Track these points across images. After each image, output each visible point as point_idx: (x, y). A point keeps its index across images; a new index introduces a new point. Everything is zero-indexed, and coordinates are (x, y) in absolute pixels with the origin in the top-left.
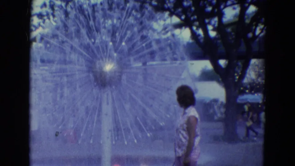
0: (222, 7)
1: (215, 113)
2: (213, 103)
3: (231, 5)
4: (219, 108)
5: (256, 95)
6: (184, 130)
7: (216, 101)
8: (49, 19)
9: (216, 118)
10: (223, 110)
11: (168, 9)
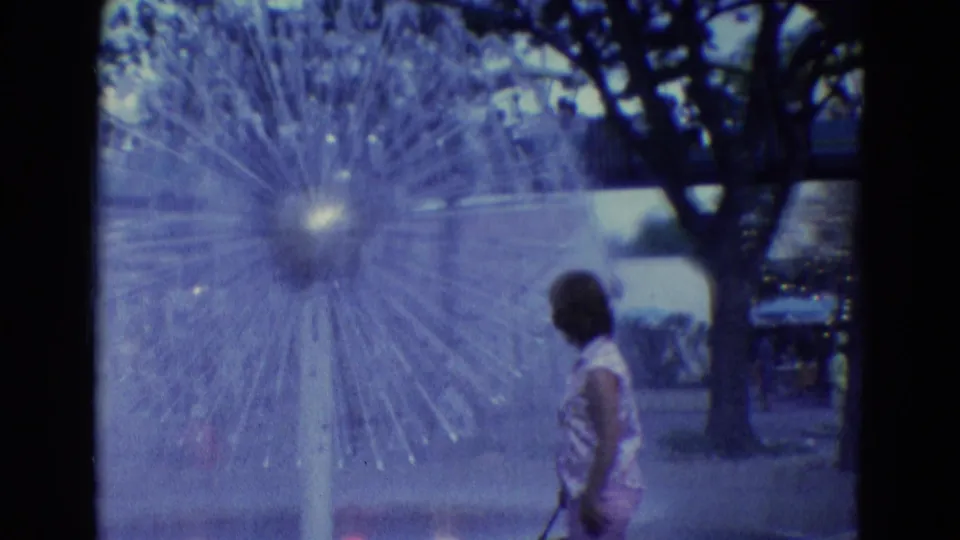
0: (704, 13)
1: (679, 362)
2: (672, 328)
3: (730, 8)
4: (694, 343)
5: (816, 298)
6: (580, 417)
7: (681, 320)
8: (137, 61)
9: (682, 376)
10: (704, 350)
11: (524, 24)
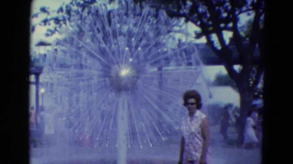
0: (237, 13)
3: (246, 11)
4: (234, 112)
8: (65, 23)
11: (184, 15)
